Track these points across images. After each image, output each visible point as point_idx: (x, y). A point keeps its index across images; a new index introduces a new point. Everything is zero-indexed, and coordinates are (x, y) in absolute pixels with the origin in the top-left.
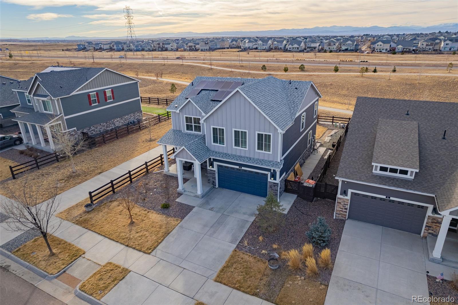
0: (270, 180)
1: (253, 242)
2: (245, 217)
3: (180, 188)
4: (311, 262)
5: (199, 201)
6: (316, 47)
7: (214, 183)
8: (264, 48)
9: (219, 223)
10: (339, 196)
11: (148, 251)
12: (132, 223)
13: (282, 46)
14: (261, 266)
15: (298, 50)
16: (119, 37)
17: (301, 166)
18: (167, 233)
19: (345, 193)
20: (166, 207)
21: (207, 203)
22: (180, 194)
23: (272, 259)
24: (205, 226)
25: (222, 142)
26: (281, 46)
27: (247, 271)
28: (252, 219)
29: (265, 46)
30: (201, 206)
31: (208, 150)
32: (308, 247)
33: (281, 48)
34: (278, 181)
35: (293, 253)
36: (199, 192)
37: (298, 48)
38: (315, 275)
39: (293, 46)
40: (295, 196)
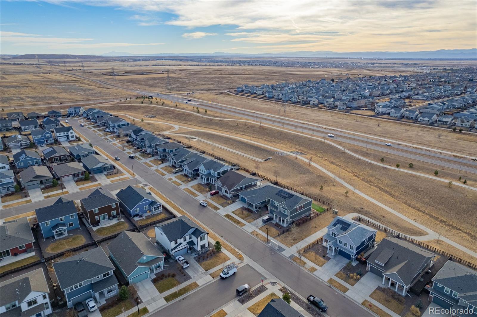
0: (352, 256)
1: (344, 270)
2: (343, 264)
3: (328, 252)
4: (355, 277)
5: (333, 257)
6: (448, 122)
7: (337, 253)
8: (396, 116)
9: (337, 264)
10: (367, 265)
11: (321, 266)
12: (316, 259)
13: (414, 116)
14: (345, 275)
15: (428, 123)
16: (259, 54)
17: (364, 253)
18: (324, 264)
19: (369, 265)
20: (324, 256)
21: (334, 258)
22: (327, 254)
23: (347, 275)
24: (334, 264)
25: (341, 243)
26: (412, 117)
27: (341, 276)
28: (345, 265)
29: (397, 114)
30: (333, 259)
31: (337, 244)
32: (355, 274)
33: (412, 118)
34: (354, 257)
35: (351, 275)
36: (333, 255)
37: (428, 121)
38: (355, 280)
39: (424, 119)
40: (359, 262)
